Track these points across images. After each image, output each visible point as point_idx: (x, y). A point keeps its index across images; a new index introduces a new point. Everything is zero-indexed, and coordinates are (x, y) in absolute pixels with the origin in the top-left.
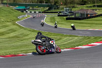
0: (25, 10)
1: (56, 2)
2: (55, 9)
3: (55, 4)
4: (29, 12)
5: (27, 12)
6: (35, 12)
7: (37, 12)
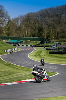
0: (17, 44)
1: (48, 37)
2: (46, 43)
3: (47, 38)
4: (21, 46)
5: (19, 46)
6: (27, 46)
7: (29, 46)
